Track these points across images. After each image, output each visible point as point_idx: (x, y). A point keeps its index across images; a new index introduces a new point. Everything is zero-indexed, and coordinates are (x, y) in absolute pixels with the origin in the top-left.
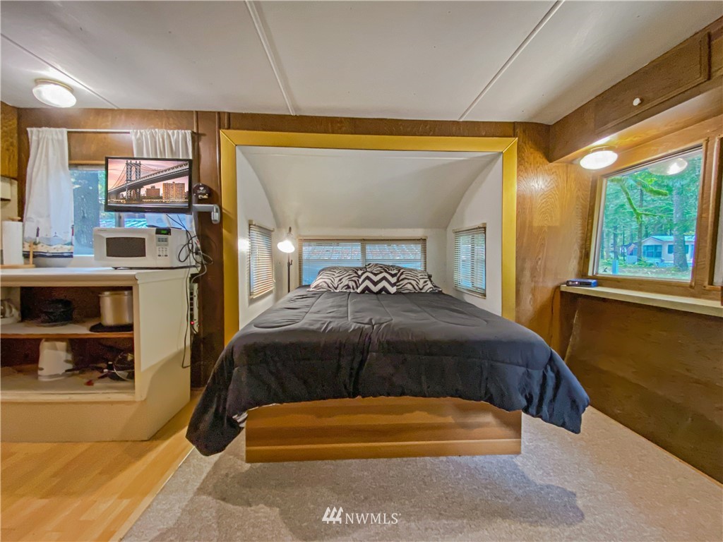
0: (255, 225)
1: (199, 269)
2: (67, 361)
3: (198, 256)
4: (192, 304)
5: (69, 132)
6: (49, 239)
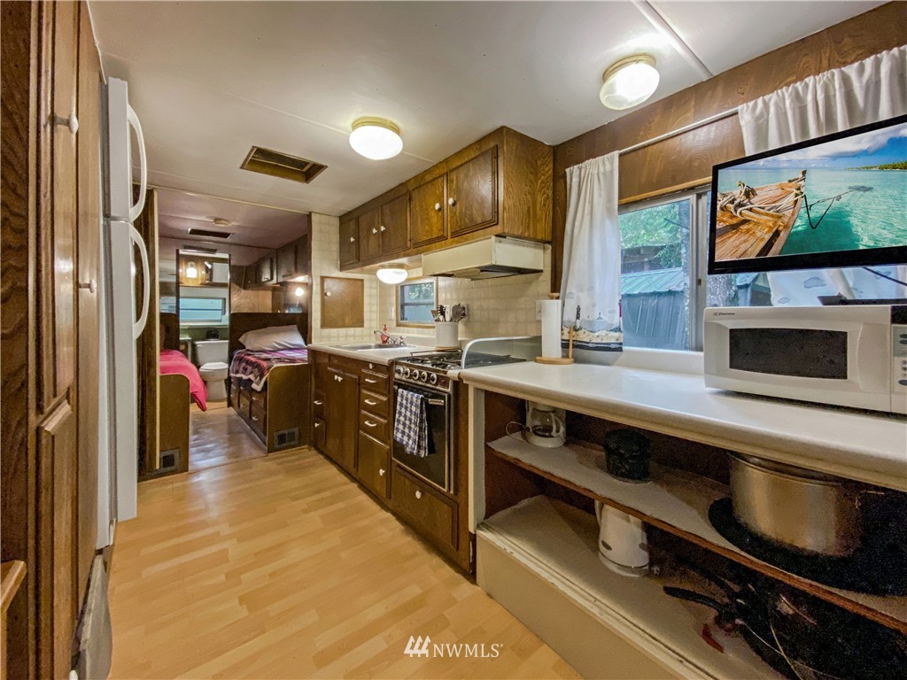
5: (621, 155)
6: (591, 323)
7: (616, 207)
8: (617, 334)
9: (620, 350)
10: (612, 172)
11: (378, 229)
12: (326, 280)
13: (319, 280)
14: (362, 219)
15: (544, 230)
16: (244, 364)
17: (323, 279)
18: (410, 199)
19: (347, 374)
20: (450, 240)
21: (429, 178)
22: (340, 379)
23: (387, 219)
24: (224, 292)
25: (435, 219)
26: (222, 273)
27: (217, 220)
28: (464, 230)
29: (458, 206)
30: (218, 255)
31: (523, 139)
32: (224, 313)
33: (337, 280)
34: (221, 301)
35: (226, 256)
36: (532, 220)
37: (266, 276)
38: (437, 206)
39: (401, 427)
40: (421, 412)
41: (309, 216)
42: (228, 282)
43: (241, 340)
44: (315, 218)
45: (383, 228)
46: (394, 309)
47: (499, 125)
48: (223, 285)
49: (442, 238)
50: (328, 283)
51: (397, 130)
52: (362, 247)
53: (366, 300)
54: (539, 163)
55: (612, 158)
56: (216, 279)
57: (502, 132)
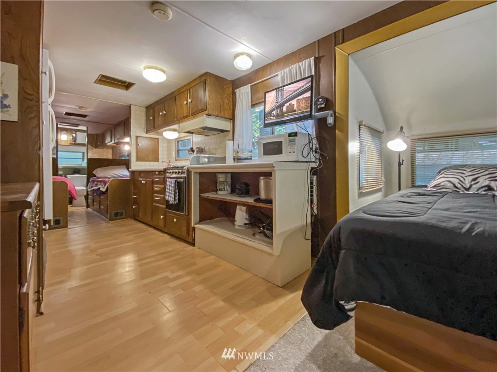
0: (365, 125)
1: (318, 164)
2: (246, 219)
3: (317, 154)
4: (312, 192)
5: (251, 86)
6: (243, 150)
7: (250, 106)
8: (250, 153)
9: (251, 159)
10: (249, 92)
11: (163, 113)
12: (138, 138)
13: (135, 138)
14: (156, 108)
15: (228, 114)
16: (96, 183)
17: (137, 137)
18: (176, 100)
19: (148, 179)
20: (191, 117)
21: (183, 90)
22: (144, 182)
23: (166, 108)
24: (84, 149)
25: (185, 108)
26: (82, 138)
27: (80, 107)
28: (195, 113)
29: (193, 103)
30: (80, 128)
31: (217, 78)
32: (83, 160)
33: (145, 138)
34: (81, 154)
35: (85, 128)
36: (222, 110)
37: (108, 139)
38: (185, 102)
39: (168, 194)
40: (175, 186)
41: (130, 106)
42: (86, 143)
43: (94, 172)
44: (132, 107)
45: (164, 112)
46: (174, 153)
47: (205, 71)
48: (83, 145)
49: (187, 116)
50: (139, 140)
51: (164, 71)
52: (156, 121)
53: (160, 149)
54: (225, 87)
55: (248, 87)
56: (78, 141)
57: (207, 74)
